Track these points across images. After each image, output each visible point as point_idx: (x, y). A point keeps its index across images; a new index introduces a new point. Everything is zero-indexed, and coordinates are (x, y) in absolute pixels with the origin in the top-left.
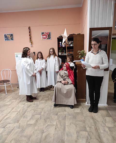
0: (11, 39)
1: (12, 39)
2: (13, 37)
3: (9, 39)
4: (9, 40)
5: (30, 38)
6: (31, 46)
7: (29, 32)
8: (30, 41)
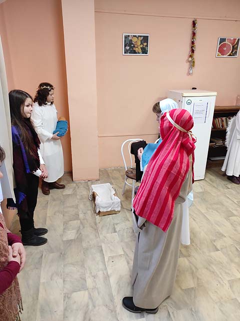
0: (140, 51)
1: (144, 51)
3: (136, 49)
4: (135, 52)
5: (193, 51)
6: (191, 72)
7: (194, 34)
8: (190, 59)
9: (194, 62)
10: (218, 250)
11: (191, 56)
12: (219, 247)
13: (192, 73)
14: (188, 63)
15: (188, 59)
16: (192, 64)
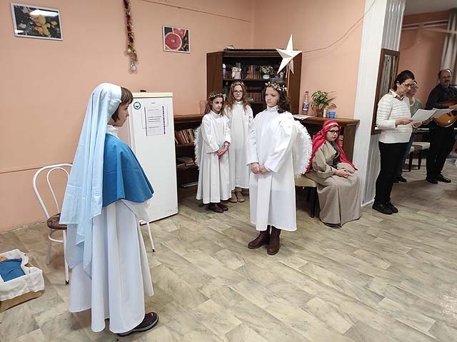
0: (47, 33)
1: (55, 34)
2: (58, 26)
3: (40, 30)
5: (131, 40)
6: (134, 68)
7: (128, 17)
8: (130, 50)
9: (135, 55)
10: (207, 299)
11: (130, 47)
12: (208, 295)
13: (136, 70)
14: (128, 56)
15: (127, 51)
16: (134, 57)
